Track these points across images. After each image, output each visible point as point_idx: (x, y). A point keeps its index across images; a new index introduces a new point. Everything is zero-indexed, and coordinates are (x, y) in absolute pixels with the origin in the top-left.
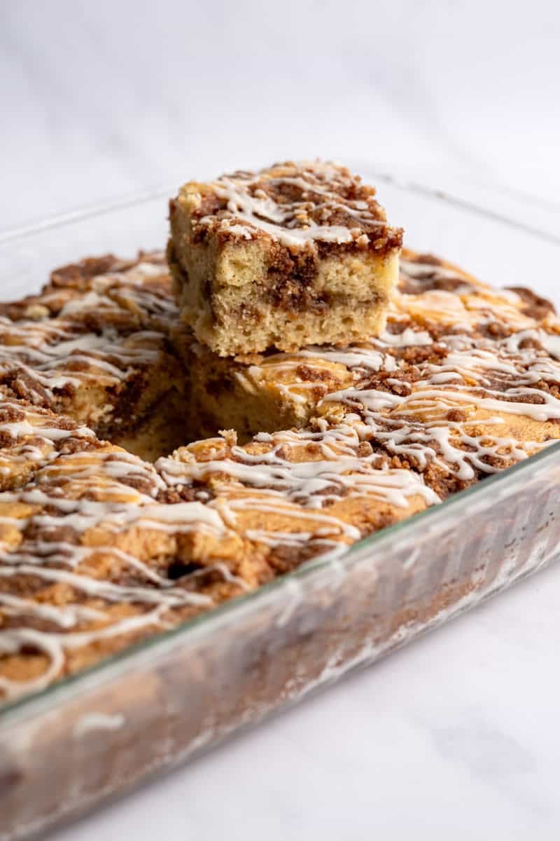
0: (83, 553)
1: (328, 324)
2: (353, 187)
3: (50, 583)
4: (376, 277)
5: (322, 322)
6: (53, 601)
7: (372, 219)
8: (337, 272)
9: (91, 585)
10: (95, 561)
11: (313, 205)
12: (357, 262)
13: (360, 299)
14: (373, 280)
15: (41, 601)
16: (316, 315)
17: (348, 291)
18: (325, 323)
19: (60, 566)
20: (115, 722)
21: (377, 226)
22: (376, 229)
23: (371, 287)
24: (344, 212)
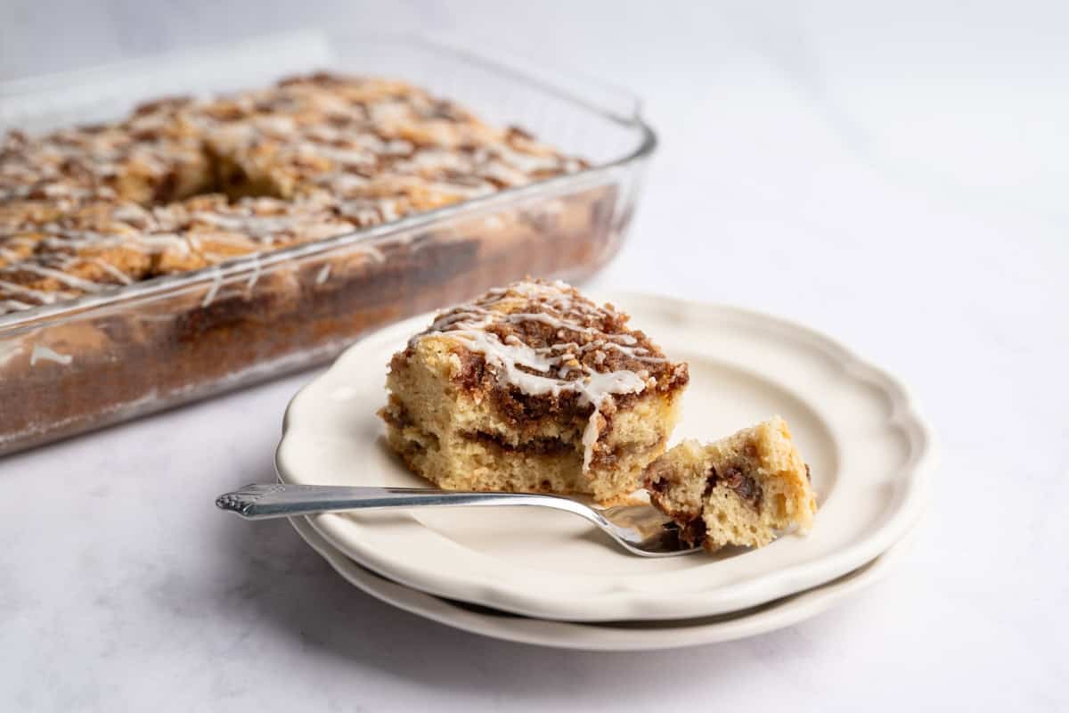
0: (72, 261)
1: (618, 477)
2: (609, 317)
3: (40, 278)
4: (661, 417)
5: (612, 477)
6: (42, 288)
7: (647, 355)
8: (629, 422)
9: (73, 280)
10: (80, 266)
11: (577, 346)
12: (643, 407)
13: (647, 444)
14: (657, 421)
15: (33, 287)
16: (608, 470)
17: (636, 438)
18: (616, 477)
19: (54, 268)
20: (67, 360)
21: (659, 364)
22: (660, 368)
23: (657, 428)
24: (618, 352)
